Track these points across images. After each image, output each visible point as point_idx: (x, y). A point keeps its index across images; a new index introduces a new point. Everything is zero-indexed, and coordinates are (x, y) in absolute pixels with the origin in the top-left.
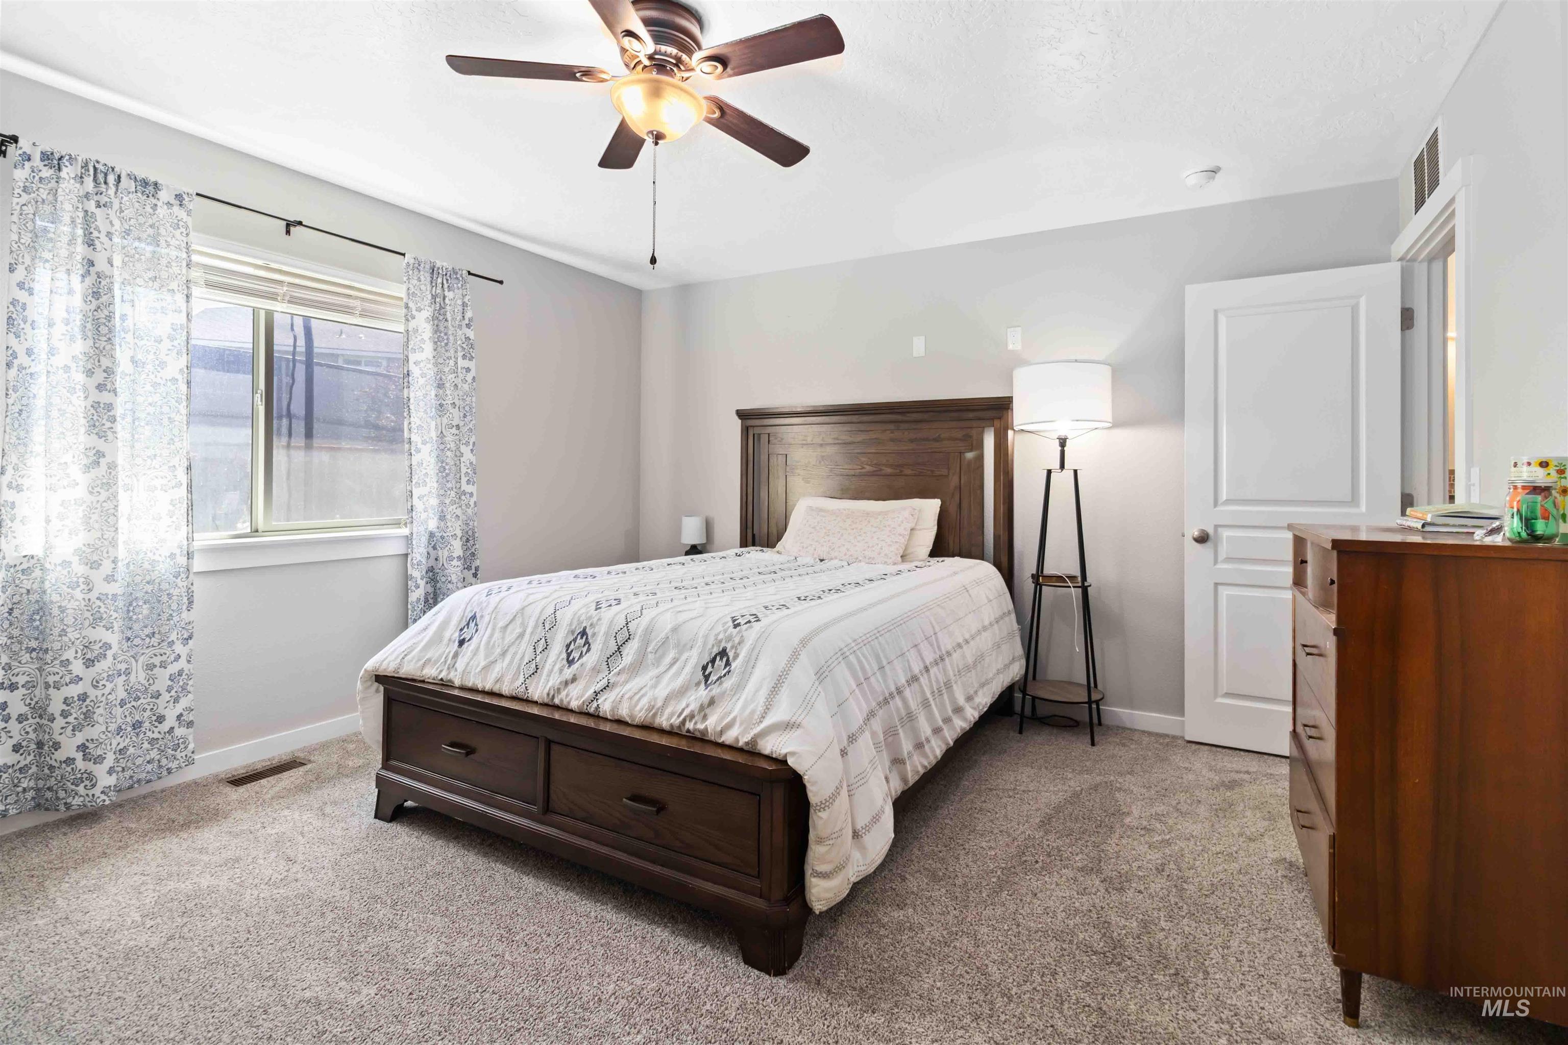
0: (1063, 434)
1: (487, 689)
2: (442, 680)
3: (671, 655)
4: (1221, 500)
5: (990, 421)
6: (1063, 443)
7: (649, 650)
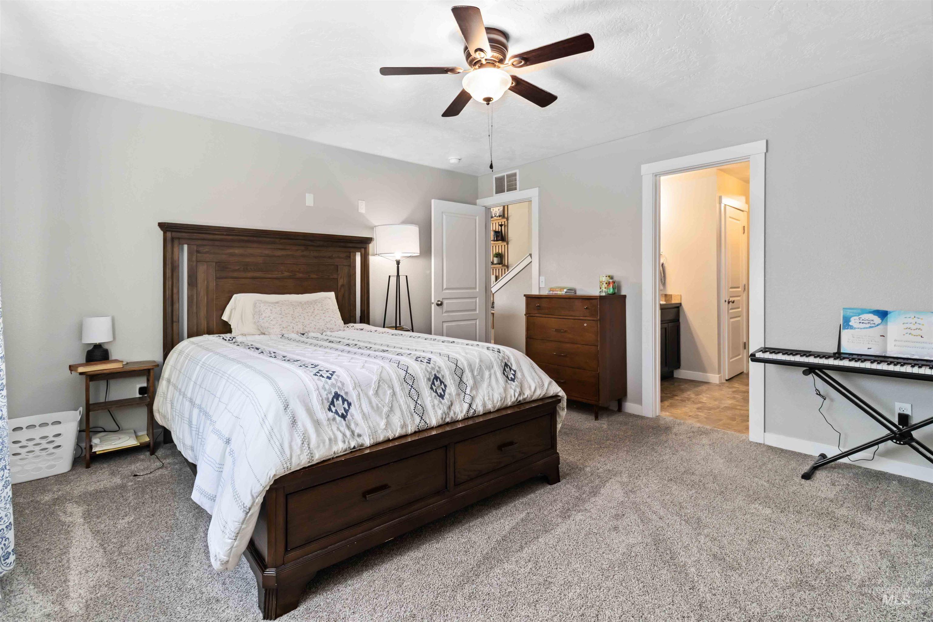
0: (398, 258)
1: (397, 435)
2: (354, 447)
3: (487, 374)
4: (443, 289)
5: (358, 249)
6: (398, 263)
7: (476, 374)
